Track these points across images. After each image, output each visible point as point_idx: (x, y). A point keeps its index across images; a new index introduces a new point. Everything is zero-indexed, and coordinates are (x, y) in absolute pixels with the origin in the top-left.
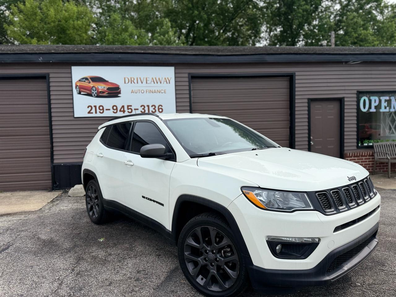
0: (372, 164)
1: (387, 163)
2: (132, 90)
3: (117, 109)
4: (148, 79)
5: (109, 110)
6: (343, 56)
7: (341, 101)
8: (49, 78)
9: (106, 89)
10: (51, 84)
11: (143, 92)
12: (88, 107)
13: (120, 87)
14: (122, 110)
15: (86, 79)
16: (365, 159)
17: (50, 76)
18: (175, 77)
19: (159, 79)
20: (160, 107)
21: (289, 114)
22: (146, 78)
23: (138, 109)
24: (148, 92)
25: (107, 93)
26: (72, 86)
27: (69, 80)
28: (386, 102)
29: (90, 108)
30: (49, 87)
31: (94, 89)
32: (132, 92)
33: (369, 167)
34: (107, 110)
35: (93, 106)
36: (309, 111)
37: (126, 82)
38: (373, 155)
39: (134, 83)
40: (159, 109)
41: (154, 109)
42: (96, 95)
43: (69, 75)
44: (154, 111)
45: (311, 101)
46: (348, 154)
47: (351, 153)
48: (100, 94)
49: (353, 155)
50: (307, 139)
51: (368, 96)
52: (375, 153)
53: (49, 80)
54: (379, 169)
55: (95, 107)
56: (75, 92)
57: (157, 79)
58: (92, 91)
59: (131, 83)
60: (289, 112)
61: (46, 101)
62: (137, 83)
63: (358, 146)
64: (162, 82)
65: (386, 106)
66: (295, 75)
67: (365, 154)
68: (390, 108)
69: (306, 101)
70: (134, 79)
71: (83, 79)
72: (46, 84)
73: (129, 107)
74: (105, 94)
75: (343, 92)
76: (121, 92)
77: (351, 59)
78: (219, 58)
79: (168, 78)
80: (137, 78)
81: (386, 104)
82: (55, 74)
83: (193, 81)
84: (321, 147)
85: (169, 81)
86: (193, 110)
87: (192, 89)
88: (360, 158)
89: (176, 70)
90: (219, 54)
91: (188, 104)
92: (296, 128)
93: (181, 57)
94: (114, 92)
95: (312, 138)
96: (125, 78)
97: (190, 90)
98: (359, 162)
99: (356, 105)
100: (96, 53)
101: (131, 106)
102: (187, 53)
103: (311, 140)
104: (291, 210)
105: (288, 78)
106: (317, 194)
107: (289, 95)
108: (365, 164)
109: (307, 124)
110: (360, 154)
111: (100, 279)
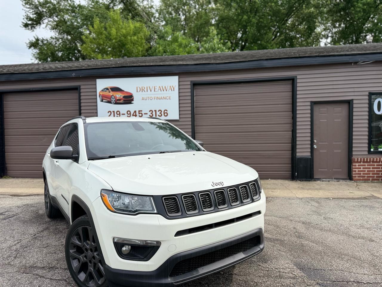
3: (130, 114)
4: (156, 88)
5: (124, 114)
6: (350, 57)
7: (349, 103)
8: (80, 89)
9: (122, 97)
10: (82, 94)
11: (151, 98)
12: (108, 112)
13: (133, 95)
14: (134, 114)
15: (107, 89)
16: (377, 165)
17: (81, 88)
18: (179, 85)
19: (165, 87)
20: (166, 112)
21: (291, 117)
22: (155, 87)
23: (147, 114)
24: (155, 99)
25: (123, 100)
26: (96, 95)
27: (94, 90)
29: (110, 113)
30: (80, 96)
31: (113, 97)
32: (143, 99)
33: (381, 174)
34: (122, 114)
35: (112, 112)
36: (312, 114)
37: (138, 91)
39: (145, 91)
40: (164, 113)
41: (160, 113)
42: (114, 102)
43: (94, 86)
44: (160, 115)
45: (314, 104)
46: (356, 160)
47: (359, 159)
48: (118, 102)
49: (362, 161)
50: (309, 142)
53: (80, 91)
55: (114, 112)
56: (99, 100)
57: (164, 87)
58: (112, 99)
59: (142, 91)
60: (292, 115)
61: (77, 107)
62: (147, 91)
63: (369, 152)
64: (168, 90)
66: (297, 79)
67: (377, 159)
69: (309, 104)
70: (144, 88)
71: (105, 89)
72: (78, 94)
73: (140, 112)
74: (121, 102)
75: (352, 94)
76: (134, 99)
77: (359, 59)
78: (218, 66)
79: (173, 86)
80: (147, 87)
82: (84, 86)
83: (196, 87)
84: (326, 151)
85: (174, 89)
86: (196, 114)
87: (195, 95)
88: (371, 163)
89: (180, 79)
90: (218, 62)
91: (190, 109)
92: (298, 131)
93: (184, 67)
94: (128, 99)
95: (315, 141)
96: (137, 88)
97: (192, 96)
98: (370, 168)
99: (368, 107)
100: (114, 67)
101: (141, 111)
102: (188, 63)
103: (314, 143)
104: (135, 213)
105: (291, 82)
106: (163, 198)
107: (291, 98)
108: (377, 171)
109: (309, 127)
110: (370, 159)
111: (44, 243)
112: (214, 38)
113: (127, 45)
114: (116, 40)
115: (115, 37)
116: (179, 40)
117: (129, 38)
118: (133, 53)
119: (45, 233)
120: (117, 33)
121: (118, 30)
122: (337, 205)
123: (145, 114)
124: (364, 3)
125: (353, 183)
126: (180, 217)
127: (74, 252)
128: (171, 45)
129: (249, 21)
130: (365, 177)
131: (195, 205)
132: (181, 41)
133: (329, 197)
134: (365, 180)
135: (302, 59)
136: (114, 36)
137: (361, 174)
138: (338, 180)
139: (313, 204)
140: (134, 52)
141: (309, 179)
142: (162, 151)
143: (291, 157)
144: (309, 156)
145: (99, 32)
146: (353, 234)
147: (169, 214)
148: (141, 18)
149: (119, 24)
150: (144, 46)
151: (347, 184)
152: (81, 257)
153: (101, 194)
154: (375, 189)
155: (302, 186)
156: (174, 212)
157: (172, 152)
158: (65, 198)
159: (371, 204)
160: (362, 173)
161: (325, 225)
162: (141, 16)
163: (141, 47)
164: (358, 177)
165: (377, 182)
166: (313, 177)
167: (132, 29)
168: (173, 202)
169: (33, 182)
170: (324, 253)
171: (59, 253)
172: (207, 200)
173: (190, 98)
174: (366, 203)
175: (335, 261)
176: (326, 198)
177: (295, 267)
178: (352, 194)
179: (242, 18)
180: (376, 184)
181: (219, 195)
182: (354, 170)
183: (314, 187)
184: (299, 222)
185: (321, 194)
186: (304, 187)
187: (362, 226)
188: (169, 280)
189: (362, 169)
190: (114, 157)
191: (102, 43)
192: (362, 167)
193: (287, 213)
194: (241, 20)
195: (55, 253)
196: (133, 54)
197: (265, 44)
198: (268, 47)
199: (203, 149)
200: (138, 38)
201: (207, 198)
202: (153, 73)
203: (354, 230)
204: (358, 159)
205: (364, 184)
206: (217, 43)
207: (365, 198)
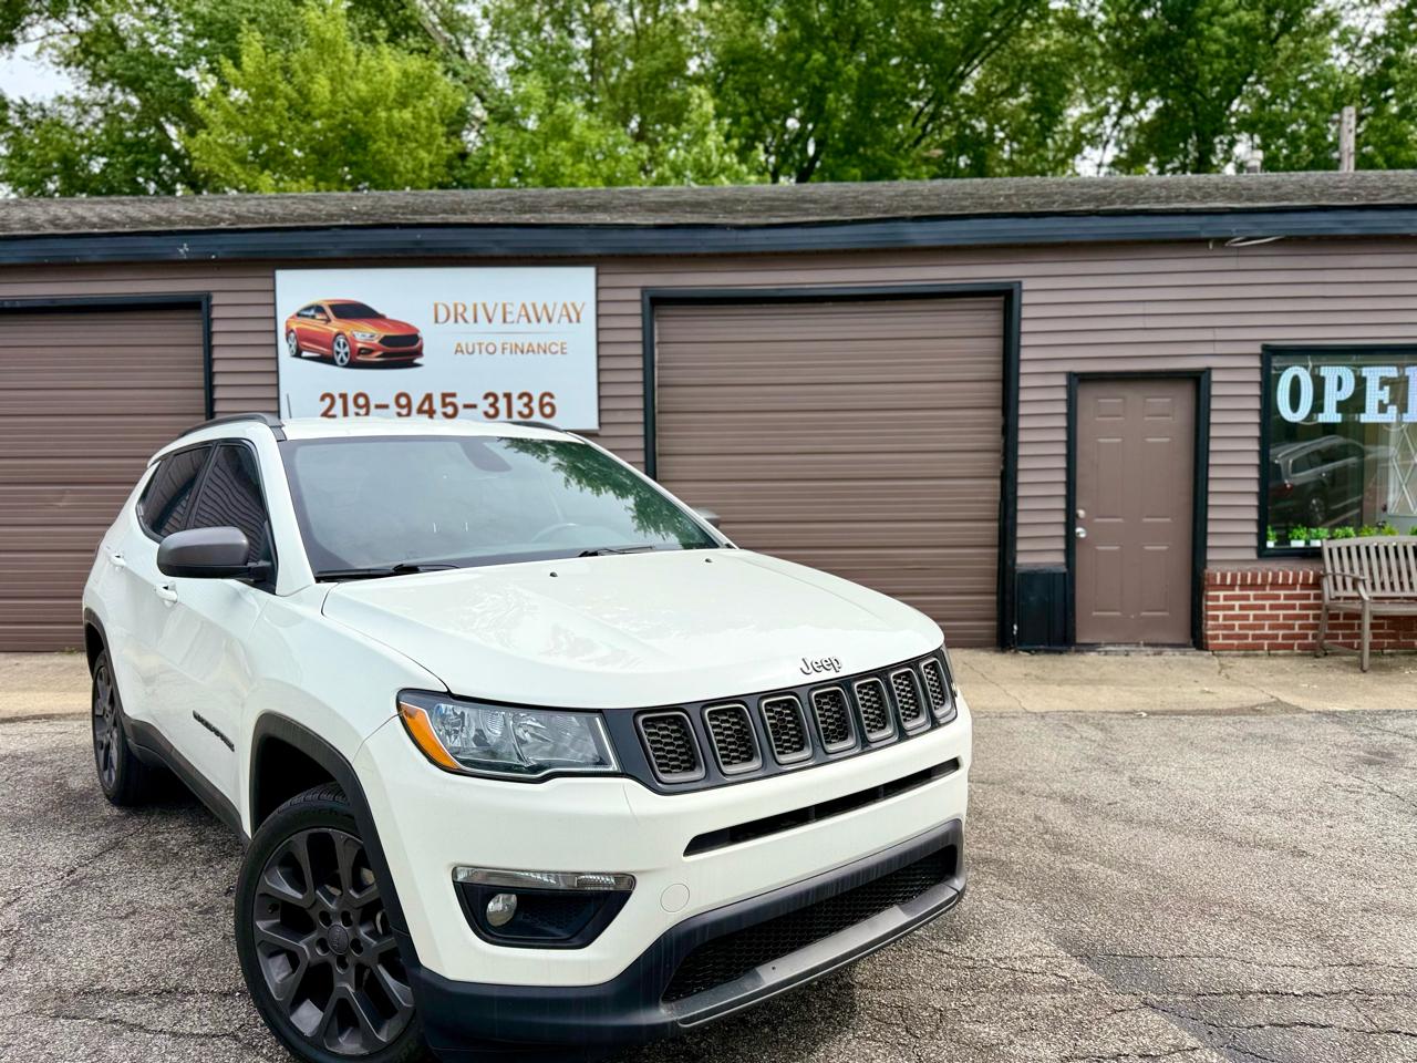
0: (1316, 617)
1: (1358, 616)
2: (459, 345)
3: (409, 405)
4: (509, 309)
5: (386, 407)
6: (1204, 219)
7: (1198, 381)
8: (210, 307)
9: (376, 341)
10: (216, 327)
11: (491, 349)
12: (323, 398)
13: (420, 335)
14: (426, 407)
15: (319, 309)
16: (1287, 597)
17: (214, 302)
18: (598, 302)
19: (545, 307)
20: (547, 399)
21: (1000, 429)
22: (504, 306)
23: (474, 406)
24: (507, 352)
25: (379, 353)
26: (275, 332)
27: (267, 312)
28: (1387, 388)
29: (328, 401)
30: (209, 334)
31: (342, 341)
32: (459, 350)
33: (1301, 627)
34: (378, 407)
35: (337, 397)
36: (1071, 416)
37: (440, 320)
38: (1317, 584)
39: (466, 321)
40: (542, 406)
41: (526, 405)
42: (346, 360)
43: (266, 298)
44: (526, 411)
45: (1078, 380)
46: (1218, 578)
47: (1229, 575)
48: (360, 358)
49: (1239, 582)
50: (1061, 518)
51: (1310, 364)
52: (1326, 575)
53: (209, 312)
54: (1344, 636)
55: (344, 397)
56: (285, 349)
57: (539, 311)
58: (336, 348)
59: (456, 321)
60: (1000, 421)
61: (199, 379)
62: (476, 321)
63: (1262, 552)
64: (555, 319)
65: (1386, 401)
66: (1021, 291)
67: (1286, 577)
68: (1403, 409)
69: (1062, 381)
70: (465, 310)
71: (308, 309)
72: (201, 328)
73: (448, 400)
74: (373, 358)
75: (1208, 349)
76: (425, 351)
77: (1235, 229)
78: (743, 234)
79: (573, 305)
80: (475, 306)
81: (1385, 395)
82: (227, 295)
83: (663, 312)
84: (1116, 548)
85: (578, 314)
86: (660, 412)
87: (656, 339)
88: (1268, 591)
89: (601, 277)
90: (743, 221)
91: (639, 390)
92: (1021, 478)
93: (616, 235)
94: (402, 350)
95: (1081, 513)
96: (436, 306)
97: (648, 345)
98: (1262, 607)
99: (1260, 397)
100: (345, 227)
101: (453, 395)
102: (634, 221)
103: (1078, 522)
104: (538, 774)
105: (999, 302)
106: (641, 719)
107: (1001, 359)
108: (1286, 617)
109: (1062, 463)
110: (1265, 577)
111: (115, 900)
112: (706, 129)
113: (375, 142)
114: (332, 121)
115: (325, 107)
116: (576, 130)
117: (383, 114)
118: (395, 171)
119: (113, 862)
120: (333, 92)
121: (336, 80)
122: (1166, 735)
123: (466, 406)
124: (1232, 25)
125: (1208, 658)
126: (699, 785)
127: (273, 928)
128: (546, 148)
129: (830, 73)
130: (1246, 637)
131: (748, 741)
132: (580, 136)
133: (1135, 708)
134: (1247, 647)
135: (1041, 220)
136: (322, 103)
137: (1232, 627)
138: (1158, 649)
139: (1085, 735)
140: (401, 169)
141: (1059, 648)
142: (591, 547)
143: (996, 567)
144: (1060, 564)
145: (263, 85)
146: (1236, 834)
147: (664, 777)
148: (425, 41)
149: (342, 60)
150: (440, 147)
151: (1190, 664)
152: (302, 944)
153: (399, 707)
154: (1281, 678)
155: (1039, 672)
156: (678, 767)
157: (623, 551)
158: (215, 725)
159: (1276, 731)
160: (1237, 623)
161: (1139, 804)
162: (425, 30)
163: (429, 152)
164: (1226, 637)
165: (1285, 656)
166: (1074, 637)
167: (393, 83)
168: (673, 731)
169: (18, 669)
170: (1152, 900)
171: (184, 936)
172: (789, 722)
173: (638, 350)
174: (1259, 725)
175: (1190, 926)
176: (1127, 713)
177: (1062, 953)
178: (1210, 698)
179: (806, 61)
180: (1282, 662)
181: (825, 704)
182: (1210, 613)
183: (1078, 673)
184: (1049, 797)
185: (1105, 698)
186: (1046, 676)
187: (1260, 806)
188: (663, 1014)
189: (1237, 612)
190: (412, 570)
191: (274, 128)
192: (1237, 603)
193: (1001, 766)
194: (801, 66)
195: (170, 936)
196: (396, 177)
197: (888, 157)
198: (900, 169)
199: (725, 540)
200: (416, 116)
201: (787, 715)
202: (498, 251)
203: (1235, 819)
204: (1224, 577)
205: (1244, 663)
206: (717, 149)
207: (1254, 710)
